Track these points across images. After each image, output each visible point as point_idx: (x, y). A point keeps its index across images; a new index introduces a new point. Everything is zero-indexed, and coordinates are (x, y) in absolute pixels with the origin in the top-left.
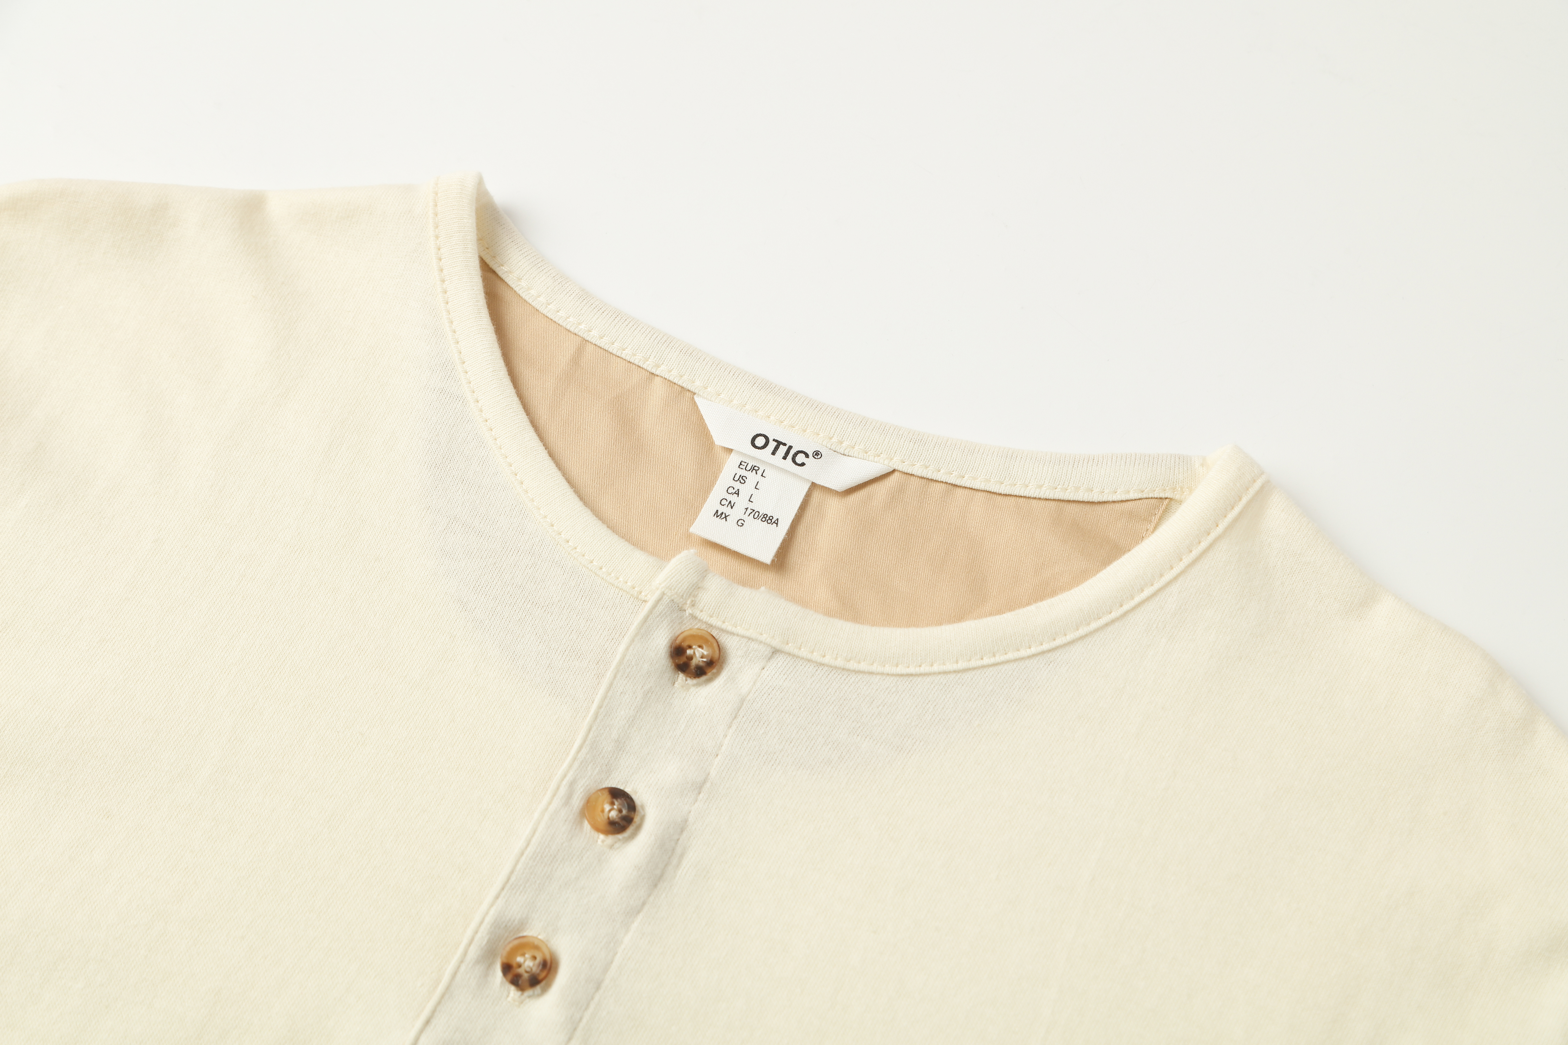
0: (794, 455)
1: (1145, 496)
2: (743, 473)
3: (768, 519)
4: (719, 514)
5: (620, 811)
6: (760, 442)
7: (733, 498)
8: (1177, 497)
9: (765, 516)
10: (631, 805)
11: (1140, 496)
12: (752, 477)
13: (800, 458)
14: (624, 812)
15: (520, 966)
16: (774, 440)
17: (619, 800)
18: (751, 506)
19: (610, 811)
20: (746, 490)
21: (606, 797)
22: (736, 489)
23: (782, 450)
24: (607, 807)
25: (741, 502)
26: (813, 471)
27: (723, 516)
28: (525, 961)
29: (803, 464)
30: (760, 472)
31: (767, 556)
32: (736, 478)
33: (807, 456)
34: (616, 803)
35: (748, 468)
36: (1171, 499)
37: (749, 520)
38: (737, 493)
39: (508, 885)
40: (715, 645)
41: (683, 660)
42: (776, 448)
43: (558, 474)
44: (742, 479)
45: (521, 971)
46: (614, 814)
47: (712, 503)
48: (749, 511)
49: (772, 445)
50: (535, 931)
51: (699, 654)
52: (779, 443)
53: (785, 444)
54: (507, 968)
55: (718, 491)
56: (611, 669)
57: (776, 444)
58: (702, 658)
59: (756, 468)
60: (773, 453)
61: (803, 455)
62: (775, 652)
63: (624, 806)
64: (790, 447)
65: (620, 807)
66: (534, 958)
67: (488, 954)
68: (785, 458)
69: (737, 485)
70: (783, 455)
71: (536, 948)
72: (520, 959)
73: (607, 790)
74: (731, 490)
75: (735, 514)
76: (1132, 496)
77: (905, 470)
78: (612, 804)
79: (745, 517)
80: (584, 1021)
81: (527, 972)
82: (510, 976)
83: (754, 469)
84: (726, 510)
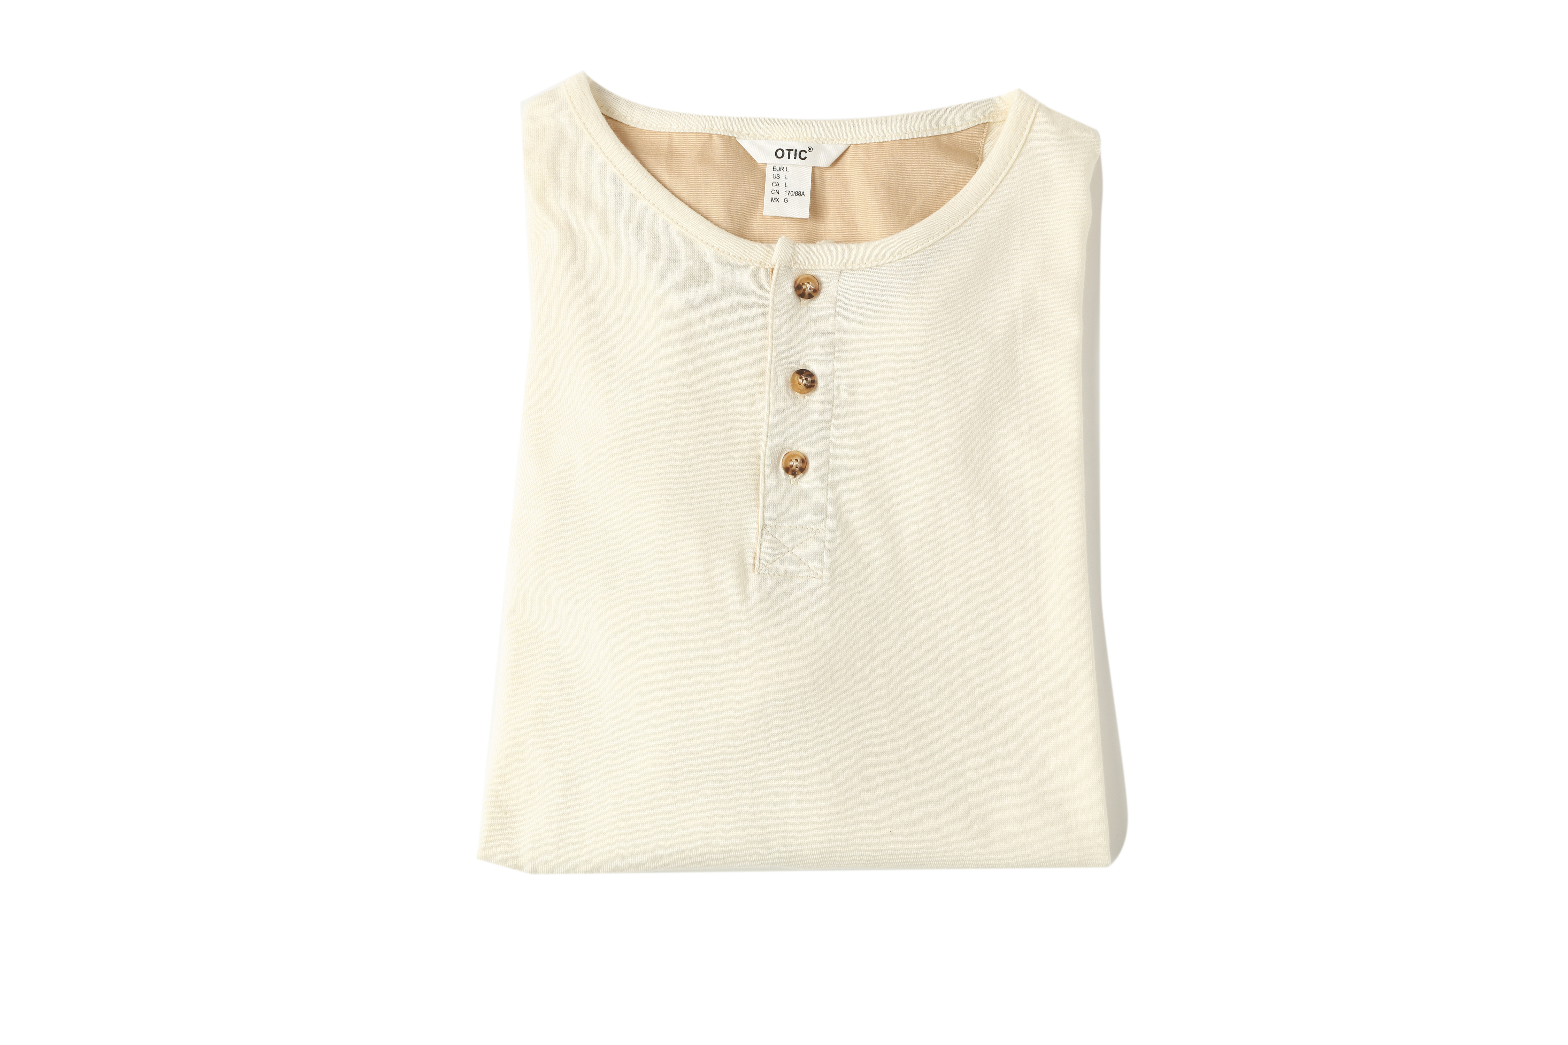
0: (799, 155)
1: (976, 124)
2: (777, 173)
3: (798, 193)
4: (773, 199)
5: (807, 379)
6: (780, 154)
7: (777, 188)
8: (992, 121)
9: (796, 192)
10: (809, 374)
11: (974, 125)
12: (781, 173)
13: (803, 155)
15: (792, 466)
16: (786, 150)
17: (803, 374)
18: (787, 189)
19: (803, 382)
20: (781, 181)
21: (797, 376)
22: (776, 183)
23: (792, 153)
24: (800, 381)
25: (781, 189)
26: (813, 160)
27: (776, 200)
28: (793, 463)
29: (805, 158)
30: (785, 169)
31: (806, 214)
32: (774, 177)
33: (806, 152)
34: (803, 377)
35: (778, 170)
36: (989, 123)
37: (789, 197)
38: (778, 184)
39: (769, 433)
40: (816, 281)
41: (801, 292)
42: (789, 154)
43: (708, 223)
44: (777, 176)
45: (794, 468)
47: (768, 196)
48: (788, 192)
49: (786, 153)
50: (791, 448)
51: (808, 287)
52: (789, 150)
53: (792, 150)
54: (787, 470)
55: (768, 187)
56: (770, 312)
57: (788, 151)
58: (810, 289)
59: (782, 168)
60: (789, 158)
61: (803, 153)
62: (841, 271)
63: (807, 376)
64: (796, 150)
66: (796, 460)
67: (775, 467)
68: (795, 158)
69: (776, 180)
70: (794, 156)
71: (793, 455)
72: (791, 463)
73: (797, 372)
74: (774, 184)
75: (781, 196)
76: (971, 125)
77: (855, 143)
78: (801, 378)
79: (787, 196)
80: (830, 479)
81: (796, 467)
82: (790, 472)
83: (781, 169)
84: (776, 196)
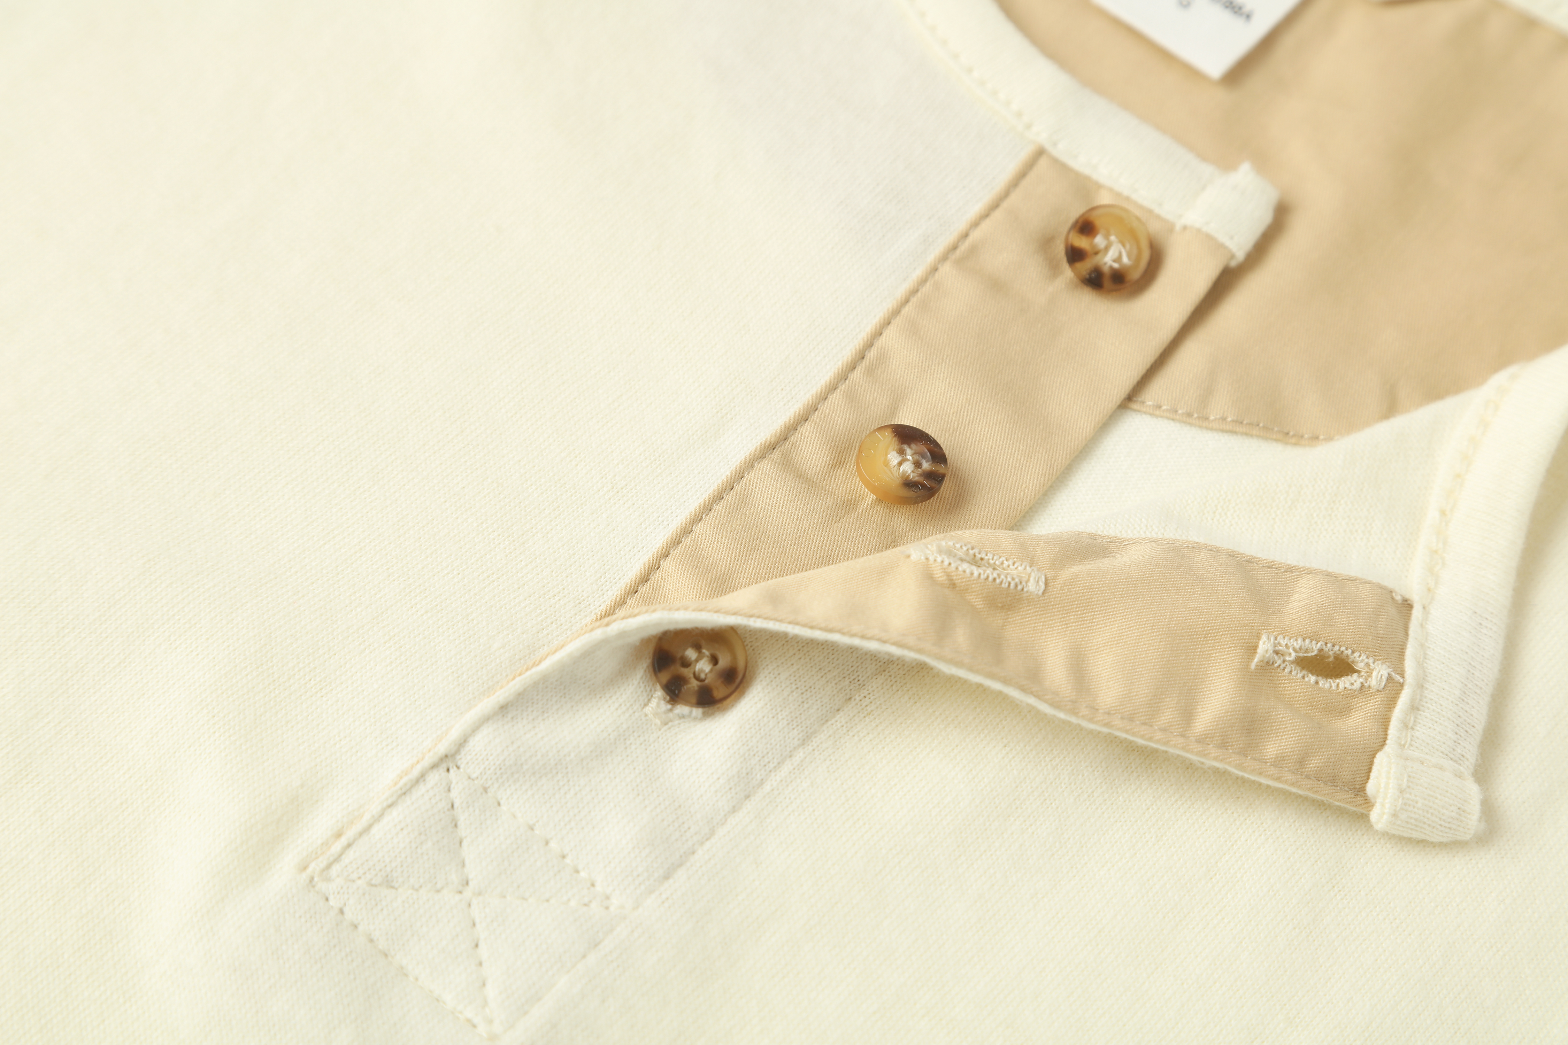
5: (918, 465)
10: (938, 455)
14: (926, 465)
15: (687, 664)
17: (913, 446)
19: (900, 464)
21: (888, 439)
24: (894, 458)
28: (697, 661)
34: (909, 451)
45: (687, 672)
46: (908, 468)
63: (923, 456)
65: (916, 457)
66: (714, 660)
72: (691, 654)
73: (890, 430)
78: (901, 452)
81: (697, 678)
82: (665, 676)
